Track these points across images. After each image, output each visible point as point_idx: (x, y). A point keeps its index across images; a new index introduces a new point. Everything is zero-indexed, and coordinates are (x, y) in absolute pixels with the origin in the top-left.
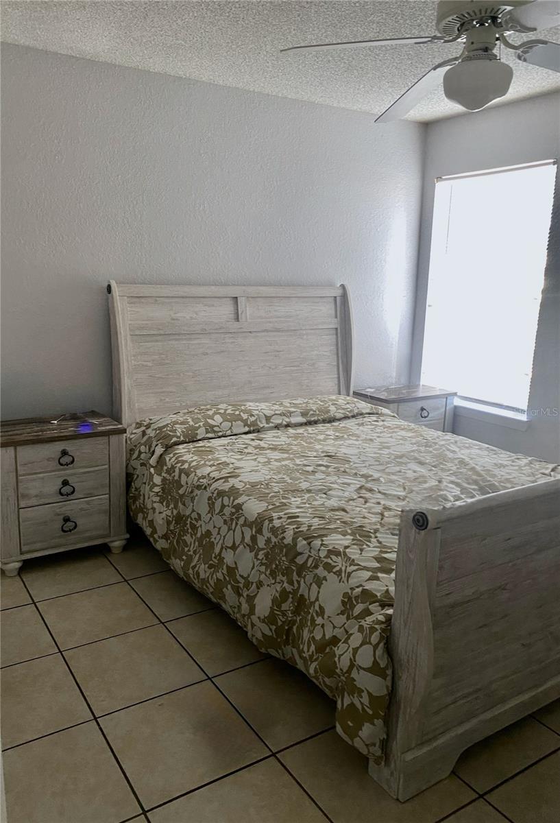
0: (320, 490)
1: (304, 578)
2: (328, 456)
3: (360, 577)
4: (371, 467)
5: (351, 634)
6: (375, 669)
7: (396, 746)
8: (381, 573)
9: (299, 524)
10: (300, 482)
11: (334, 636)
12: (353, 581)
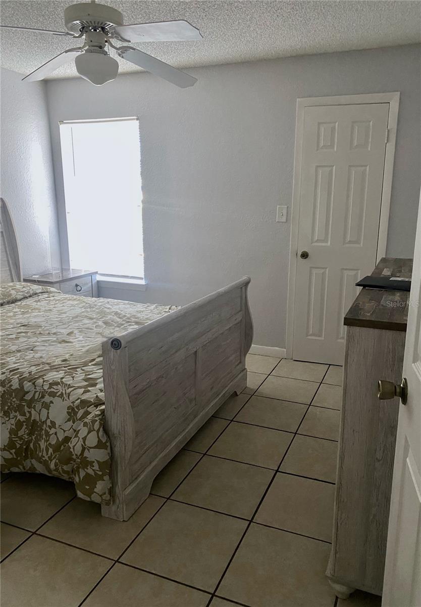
0: (28, 349)
1: (34, 408)
2: (23, 326)
3: (77, 394)
4: (58, 327)
5: (79, 430)
6: (100, 445)
7: (118, 490)
8: (90, 387)
9: (22, 374)
10: (10, 347)
11: (66, 437)
12: (72, 398)
